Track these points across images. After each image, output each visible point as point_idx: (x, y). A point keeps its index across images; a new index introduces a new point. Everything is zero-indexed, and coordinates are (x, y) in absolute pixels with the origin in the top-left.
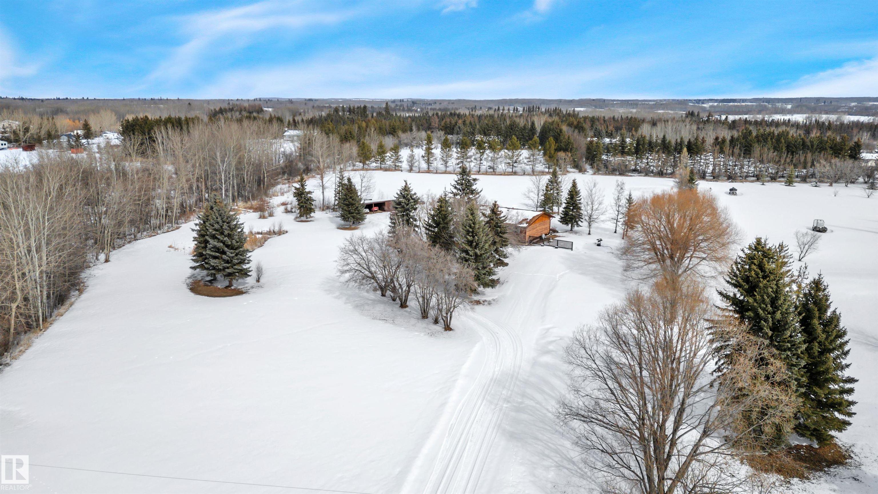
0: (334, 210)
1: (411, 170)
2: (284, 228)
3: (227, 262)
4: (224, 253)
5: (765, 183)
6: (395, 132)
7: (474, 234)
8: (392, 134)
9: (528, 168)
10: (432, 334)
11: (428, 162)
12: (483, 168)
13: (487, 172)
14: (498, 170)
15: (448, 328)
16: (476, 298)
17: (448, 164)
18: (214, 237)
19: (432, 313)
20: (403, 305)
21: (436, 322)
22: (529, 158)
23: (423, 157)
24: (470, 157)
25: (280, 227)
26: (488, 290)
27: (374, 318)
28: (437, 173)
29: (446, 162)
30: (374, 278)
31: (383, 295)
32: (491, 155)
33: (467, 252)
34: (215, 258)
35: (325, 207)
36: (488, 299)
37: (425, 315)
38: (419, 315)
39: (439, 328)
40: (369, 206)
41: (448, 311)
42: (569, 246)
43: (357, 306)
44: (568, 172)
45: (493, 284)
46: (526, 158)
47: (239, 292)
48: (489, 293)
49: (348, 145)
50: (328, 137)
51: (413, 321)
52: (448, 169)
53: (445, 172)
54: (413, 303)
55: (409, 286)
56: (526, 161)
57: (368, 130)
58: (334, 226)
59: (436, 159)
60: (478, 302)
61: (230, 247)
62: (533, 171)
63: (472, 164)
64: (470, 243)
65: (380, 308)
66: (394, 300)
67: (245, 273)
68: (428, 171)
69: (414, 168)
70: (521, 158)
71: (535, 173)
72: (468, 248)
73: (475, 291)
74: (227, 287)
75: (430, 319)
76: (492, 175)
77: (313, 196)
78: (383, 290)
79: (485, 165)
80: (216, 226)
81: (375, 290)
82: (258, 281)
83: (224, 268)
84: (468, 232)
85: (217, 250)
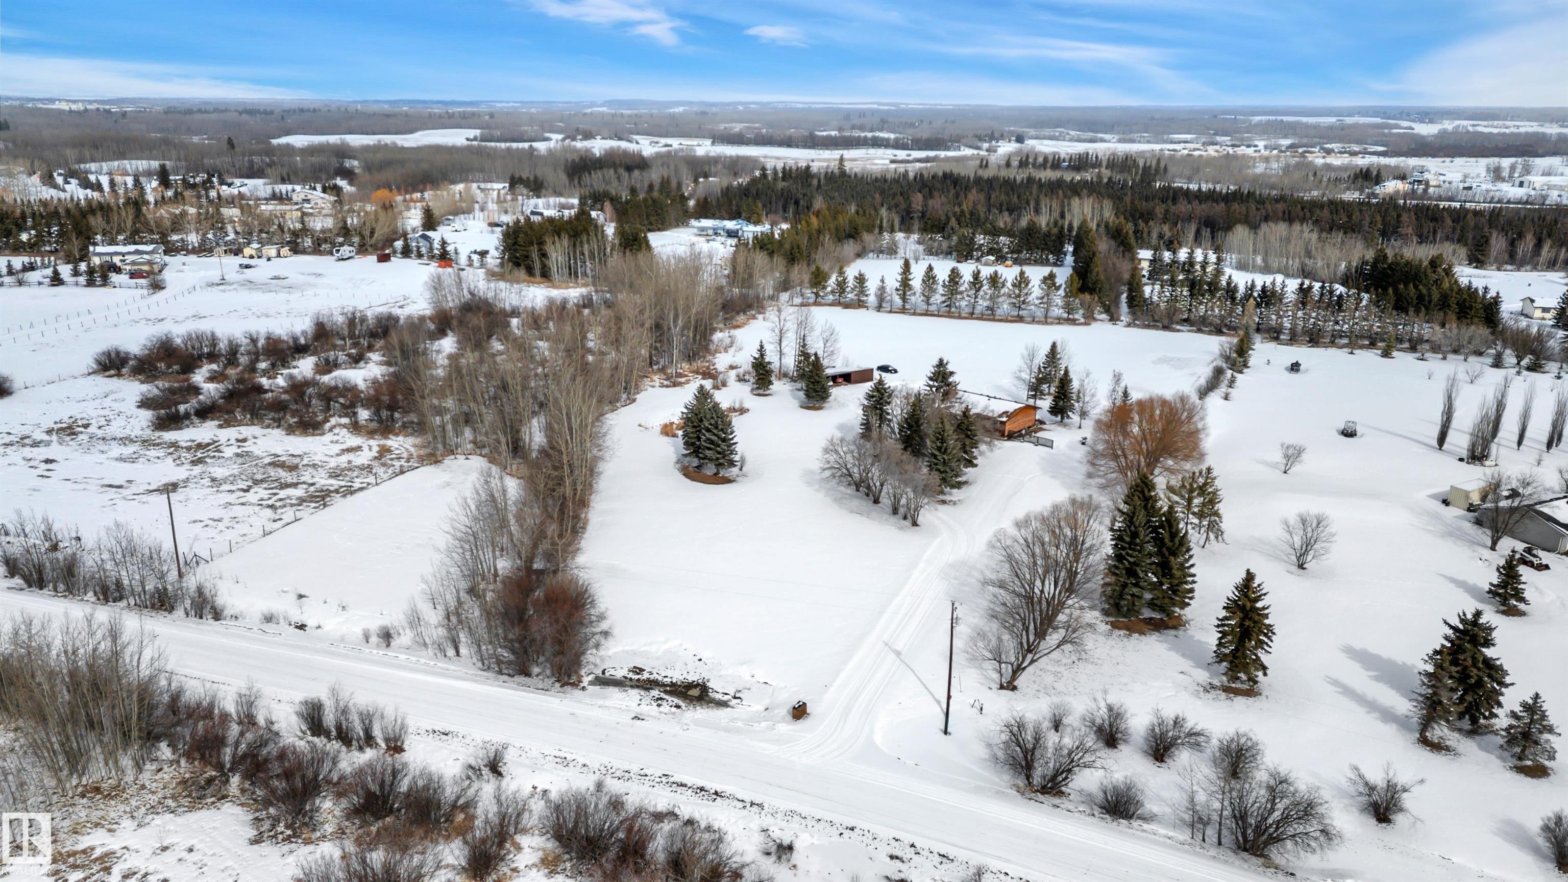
0: (793, 380)
1: (879, 308)
2: (746, 406)
3: (719, 453)
4: (719, 446)
5: (1355, 351)
6: (857, 233)
7: (943, 441)
8: (853, 237)
9: (1039, 313)
10: (901, 529)
11: (904, 298)
12: (979, 309)
13: (983, 314)
14: (999, 312)
15: (915, 524)
16: (942, 497)
17: (932, 300)
18: (708, 430)
19: (902, 511)
20: (876, 501)
21: (905, 518)
22: (1042, 298)
23: (897, 290)
24: (961, 293)
25: (741, 403)
26: (955, 491)
27: (852, 512)
28: (914, 314)
29: (928, 298)
30: (850, 476)
31: (858, 490)
32: (989, 292)
33: (935, 456)
34: (709, 449)
35: (784, 375)
36: (954, 499)
37: (895, 511)
38: (890, 510)
39: (907, 523)
40: (834, 378)
41: (916, 510)
42: (1049, 444)
43: (835, 500)
44: (1095, 320)
45: (959, 485)
46: (1038, 298)
47: (727, 481)
48: (956, 494)
49: (796, 268)
50: (772, 261)
51: (886, 516)
52: (932, 308)
53: (926, 314)
54: (885, 500)
55: (882, 485)
56: (1037, 302)
57: (821, 238)
58: (796, 403)
59: (914, 294)
60: (944, 502)
61: (724, 440)
62: (1046, 317)
63: (964, 303)
64: (939, 449)
65: (856, 503)
66: (867, 495)
67: (732, 463)
68: (903, 311)
69: (884, 305)
70: (1030, 298)
71: (1049, 320)
72: (936, 453)
73: (942, 493)
74: (715, 474)
75: (900, 515)
76: (990, 320)
77: (772, 366)
78: (858, 487)
79: (982, 304)
80: (713, 421)
81: (849, 484)
82: (741, 469)
83: (717, 459)
84: (938, 439)
85: (712, 442)
